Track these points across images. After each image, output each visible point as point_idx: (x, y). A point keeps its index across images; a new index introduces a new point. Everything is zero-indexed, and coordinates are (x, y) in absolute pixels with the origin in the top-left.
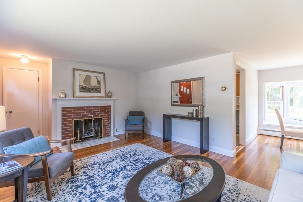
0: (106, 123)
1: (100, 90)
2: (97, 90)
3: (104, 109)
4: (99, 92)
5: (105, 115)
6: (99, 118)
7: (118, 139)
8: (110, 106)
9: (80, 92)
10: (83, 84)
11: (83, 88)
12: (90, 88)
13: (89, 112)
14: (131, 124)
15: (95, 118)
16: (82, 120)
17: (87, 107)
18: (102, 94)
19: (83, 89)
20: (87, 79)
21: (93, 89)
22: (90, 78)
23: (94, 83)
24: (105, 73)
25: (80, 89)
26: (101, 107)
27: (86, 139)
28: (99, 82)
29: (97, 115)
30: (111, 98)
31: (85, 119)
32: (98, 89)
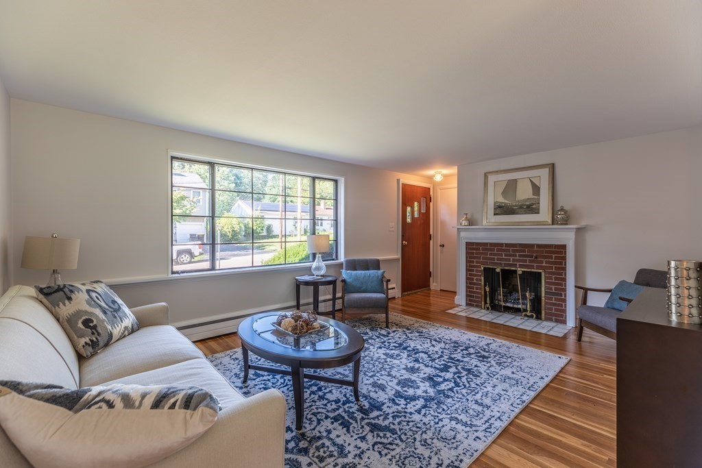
0: (553, 287)
1: (539, 206)
2: (531, 208)
3: (547, 252)
4: (536, 211)
5: (551, 268)
6: (533, 270)
8: (564, 247)
9: (495, 214)
10: (501, 199)
11: (500, 207)
12: (516, 206)
13: (510, 255)
15: (523, 269)
17: (507, 245)
18: (545, 214)
19: (501, 210)
20: (512, 186)
21: (521, 207)
22: (516, 183)
23: (524, 193)
24: (553, 165)
25: (495, 209)
26: (539, 246)
28: (536, 189)
29: (528, 263)
30: (566, 224)
32: (533, 204)
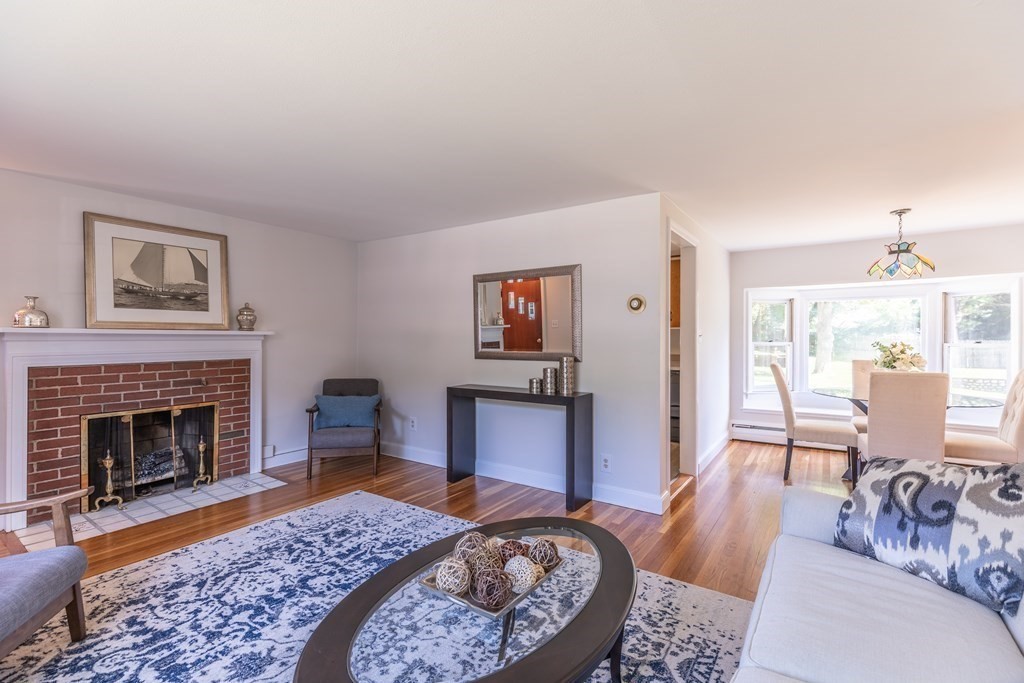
0: (232, 424)
1: (207, 299)
2: (193, 299)
3: (223, 372)
4: (204, 306)
5: (229, 396)
6: (201, 405)
7: (280, 484)
8: (247, 362)
9: (116, 305)
10: (130, 276)
11: (128, 291)
12: (163, 293)
13: (156, 385)
14: (332, 425)
15: (182, 407)
16: (127, 416)
17: (148, 366)
18: (216, 314)
19: (130, 295)
20: (150, 257)
21: (175, 297)
22: (163, 252)
23: (178, 272)
24: (226, 237)
25: (115, 294)
26: (210, 364)
27: (142, 490)
28: (201, 271)
29: (191, 395)
30: (252, 329)
31: (139, 412)
32: (196, 295)
